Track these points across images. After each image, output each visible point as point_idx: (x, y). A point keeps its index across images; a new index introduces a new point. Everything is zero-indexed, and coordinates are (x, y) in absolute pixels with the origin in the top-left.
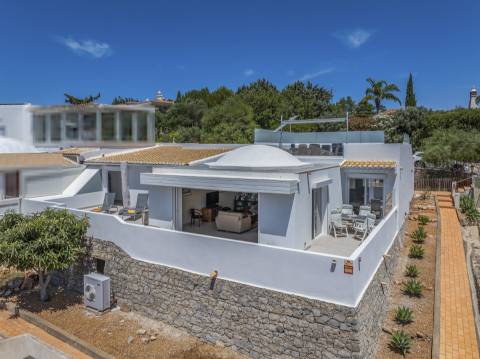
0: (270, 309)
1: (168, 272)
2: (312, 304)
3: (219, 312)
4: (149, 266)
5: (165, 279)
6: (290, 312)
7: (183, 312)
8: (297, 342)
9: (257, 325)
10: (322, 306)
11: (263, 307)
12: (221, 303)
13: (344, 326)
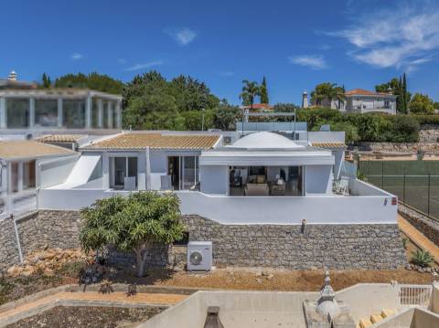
0: (348, 236)
1: (261, 229)
2: (374, 227)
3: (310, 247)
4: (241, 227)
5: (259, 234)
6: (361, 235)
7: (280, 254)
8: (368, 251)
9: (340, 248)
10: (380, 227)
11: (342, 236)
12: (311, 240)
13: (394, 235)
